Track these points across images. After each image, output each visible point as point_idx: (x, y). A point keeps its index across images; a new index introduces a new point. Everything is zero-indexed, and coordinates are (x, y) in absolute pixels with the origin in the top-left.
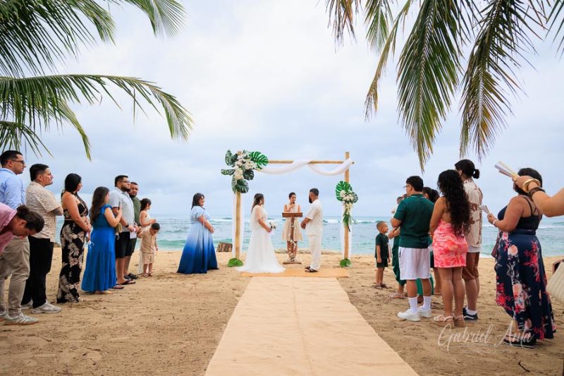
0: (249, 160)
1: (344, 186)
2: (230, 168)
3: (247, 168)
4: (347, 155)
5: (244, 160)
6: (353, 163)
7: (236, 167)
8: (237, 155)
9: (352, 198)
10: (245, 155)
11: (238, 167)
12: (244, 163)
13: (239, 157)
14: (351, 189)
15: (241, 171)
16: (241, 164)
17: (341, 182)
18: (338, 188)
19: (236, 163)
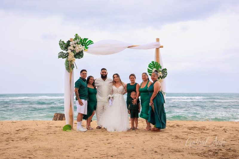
0: (79, 45)
1: (155, 66)
2: (65, 52)
3: (77, 52)
4: (158, 40)
5: (75, 45)
6: (162, 47)
7: (69, 51)
8: (69, 42)
9: (161, 75)
10: (76, 42)
11: (70, 51)
12: (74, 47)
13: (71, 43)
14: (161, 68)
15: (73, 54)
16: (72, 48)
17: (153, 62)
18: (150, 66)
19: (69, 48)
